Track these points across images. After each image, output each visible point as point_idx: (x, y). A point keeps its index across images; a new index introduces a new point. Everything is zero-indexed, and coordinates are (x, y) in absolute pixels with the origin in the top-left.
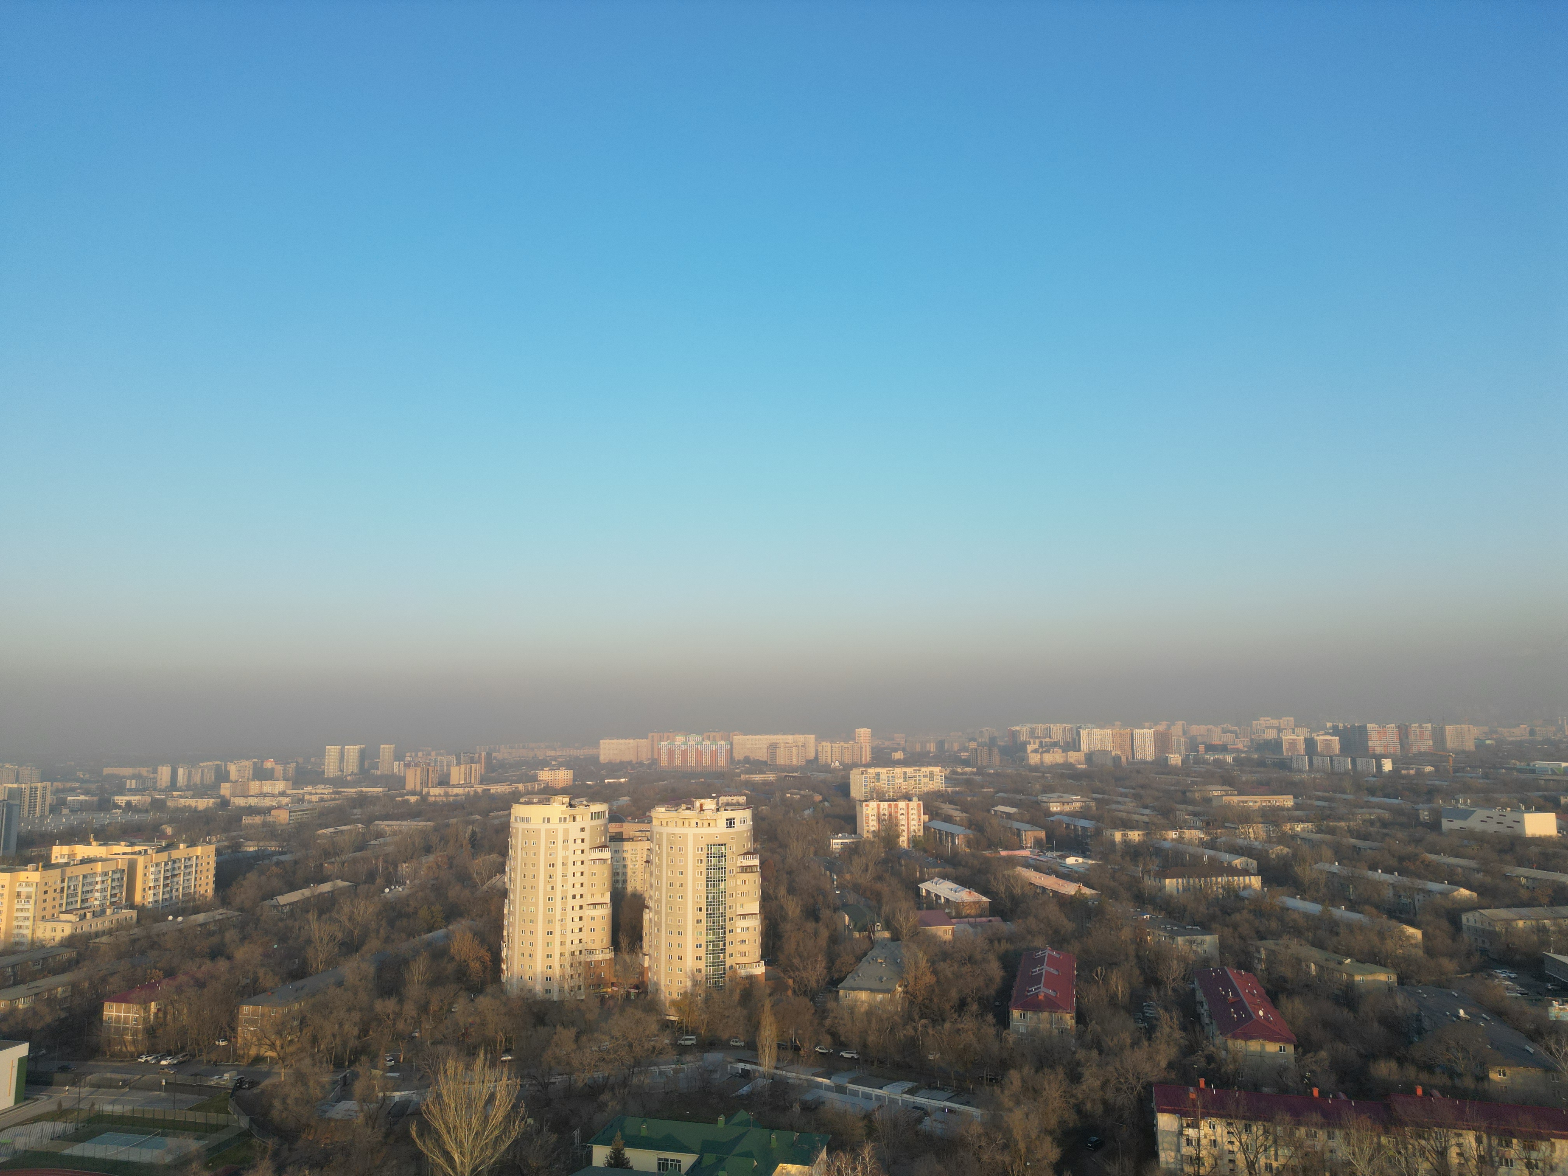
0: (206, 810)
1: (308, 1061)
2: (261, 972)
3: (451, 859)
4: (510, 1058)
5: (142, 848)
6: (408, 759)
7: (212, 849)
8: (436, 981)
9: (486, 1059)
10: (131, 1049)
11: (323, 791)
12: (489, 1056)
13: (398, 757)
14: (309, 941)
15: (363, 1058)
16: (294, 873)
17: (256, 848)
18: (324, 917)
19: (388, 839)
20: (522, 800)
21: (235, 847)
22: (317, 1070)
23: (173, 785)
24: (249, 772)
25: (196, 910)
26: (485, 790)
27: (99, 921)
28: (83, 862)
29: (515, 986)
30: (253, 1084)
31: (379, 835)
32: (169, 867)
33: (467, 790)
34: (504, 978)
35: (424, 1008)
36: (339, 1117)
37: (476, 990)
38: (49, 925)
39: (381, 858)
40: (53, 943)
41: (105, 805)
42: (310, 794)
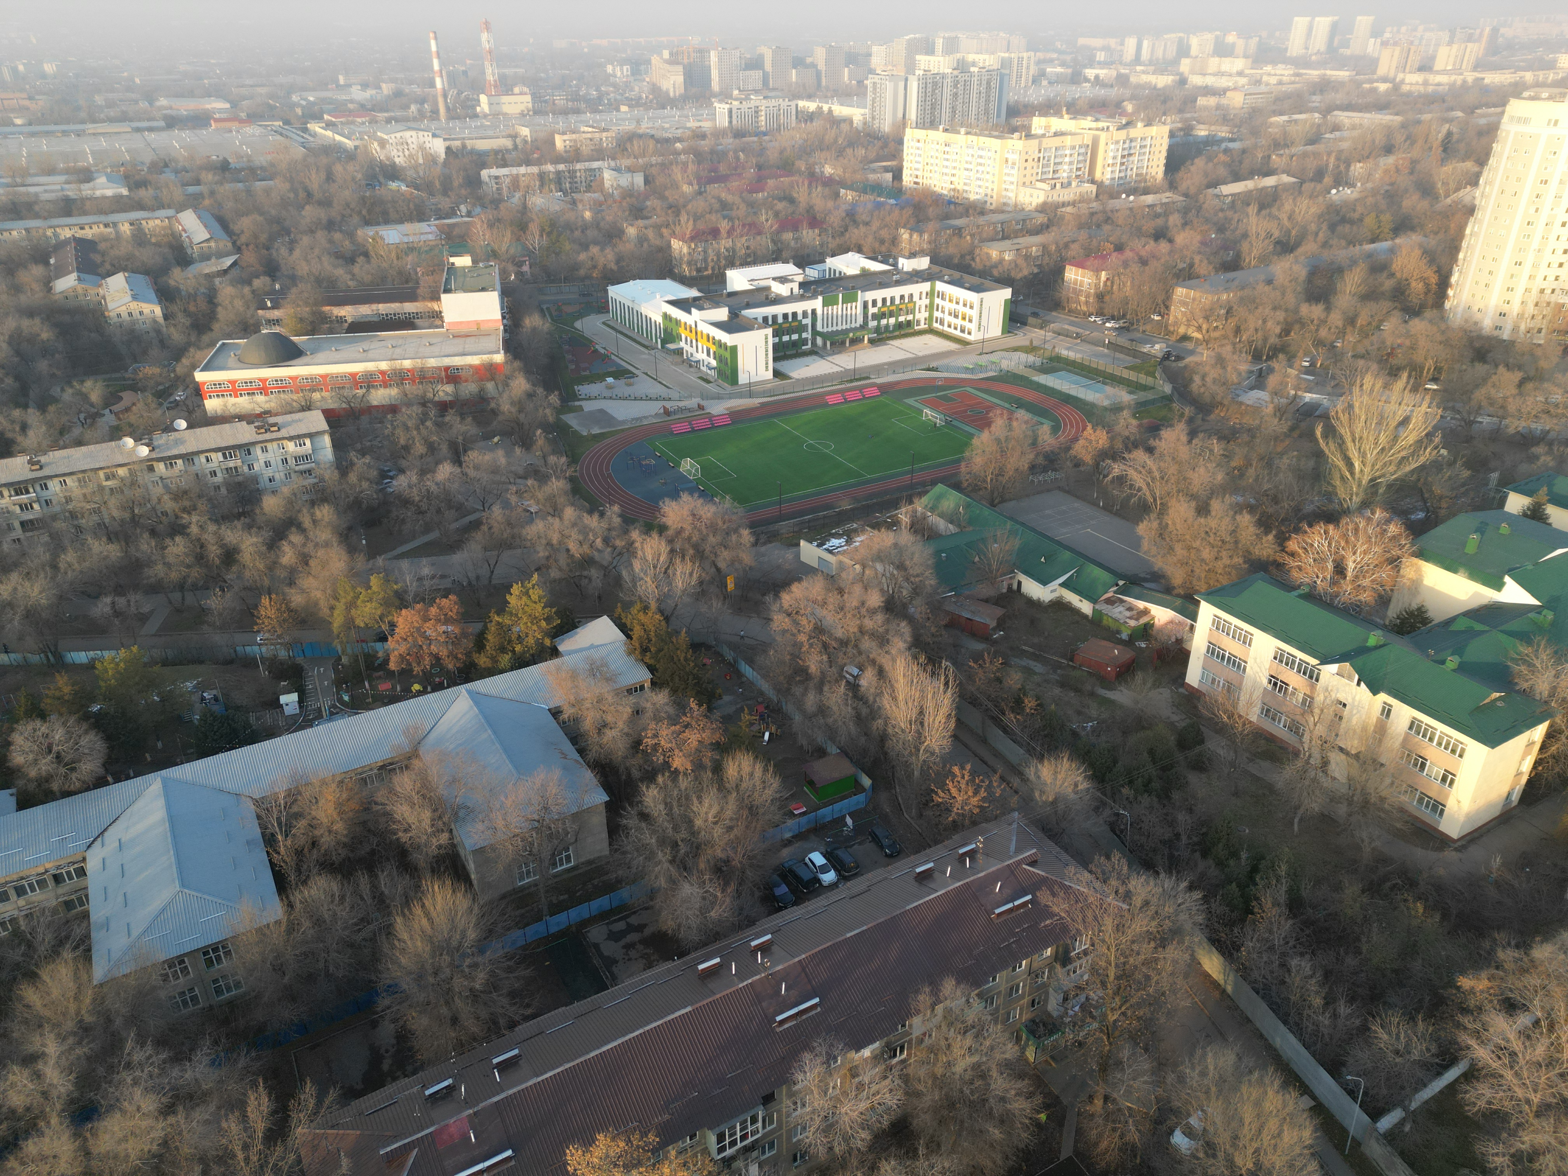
0: (1165, 87)
1: (1229, 348)
2: (1197, 259)
3: (1414, 162)
4: (1435, 387)
5: (1105, 125)
6: (1387, 35)
7: (1165, 130)
8: (1369, 296)
9: (1408, 382)
10: (1084, 308)
11: (1283, 72)
12: (1412, 381)
13: (1376, 33)
14: (1245, 236)
15: (1281, 356)
16: (1241, 162)
17: (1206, 133)
18: (1264, 212)
19: (1346, 134)
20: (1526, 94)
21: (1188, 130)
22: (1236, 357)
23: (1137, 60)
24: (1210, 48)
25: (1146, 192)
26: (1478, 80)
27: (1066, 191)
28: (1056, 134)
29: (1459, 316)
30: (1179, 358)
31: (1336, 128)
32: (1127, 146)
33: (1453, 78)
34: (1447, 305)
35: (1351, 321)
36: (1250, 403)
37: (1412, 311)
38: (1029, 191)
39: (1334, 154)
40: (1030, 208)
41: (1076, 78)
42: (1269, 74)
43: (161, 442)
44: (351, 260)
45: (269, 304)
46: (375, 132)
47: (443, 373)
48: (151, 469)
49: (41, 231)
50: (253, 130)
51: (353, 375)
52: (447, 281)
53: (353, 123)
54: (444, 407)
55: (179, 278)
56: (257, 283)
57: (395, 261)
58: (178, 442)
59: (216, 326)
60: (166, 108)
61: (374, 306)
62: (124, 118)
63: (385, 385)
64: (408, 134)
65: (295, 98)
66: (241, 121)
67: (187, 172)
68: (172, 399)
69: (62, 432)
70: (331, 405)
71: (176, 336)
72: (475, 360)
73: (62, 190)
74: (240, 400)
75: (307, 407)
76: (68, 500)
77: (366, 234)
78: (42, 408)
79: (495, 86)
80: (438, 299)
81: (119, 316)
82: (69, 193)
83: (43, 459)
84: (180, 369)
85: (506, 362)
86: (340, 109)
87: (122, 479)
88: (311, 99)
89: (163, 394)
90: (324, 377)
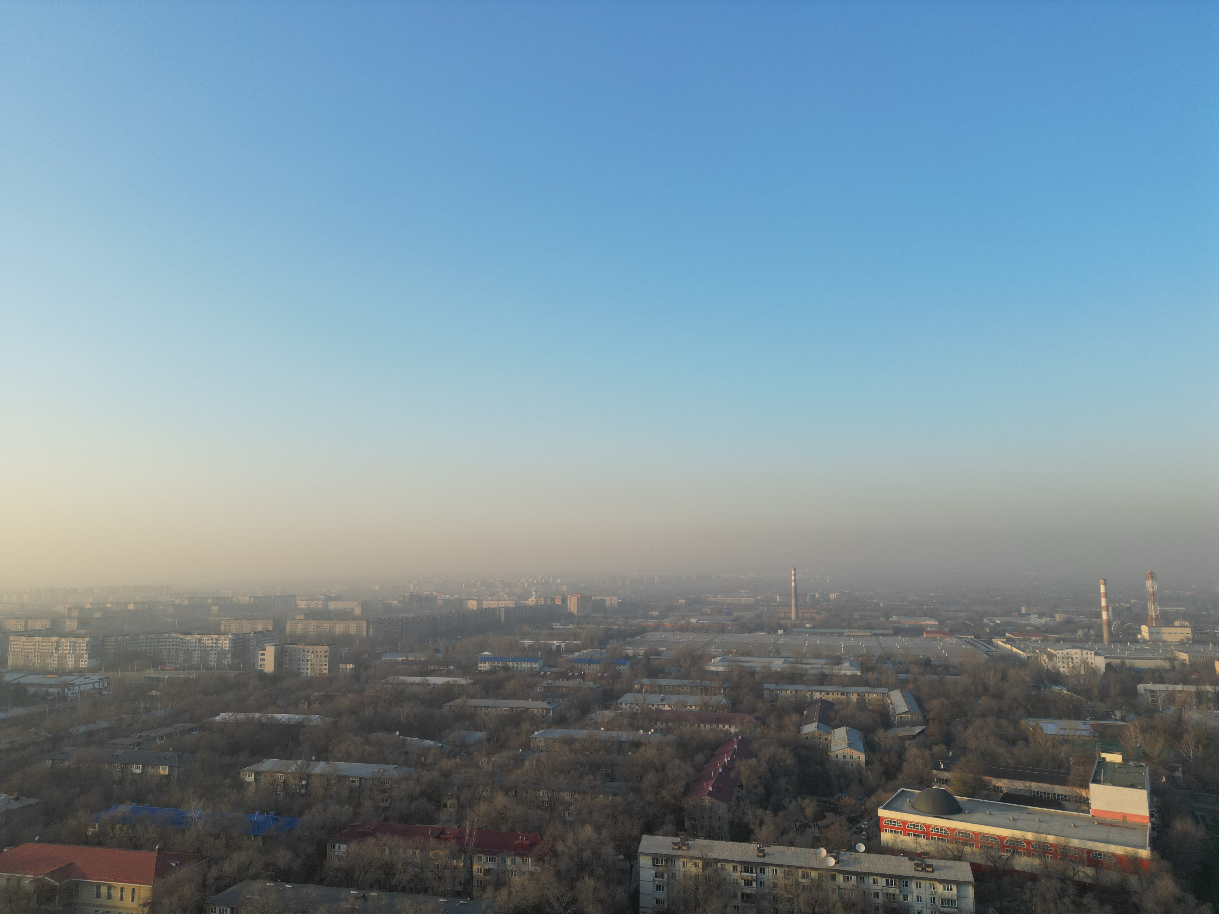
43: (845, 858)
44: (1013, 743)
45: (942, 766)
46: (1045, 648)
47: (1085, 856)
48: (833, 878)
49: (803, 692)
50: (951, 640)
51: (1002, 838)
52: (1097, 773)
53: (1029, 640)
54: (1083, 888)
55: (882, 736)
56: (936, 749)
57: (1051, 749)
58: (856, 861)
59: (900, 776)
60: (895, 622)
61: (1028, 783)
62: (868, 627)
63: (1029, 854)
64: (1073, 651)
65: (985, 621)
66: (945, 634)
67: (901, 664)
68: (858, 826)
69: (784, 832)
70: (979, 860)
71: (871, 778)
72: (1119, 850)
73: (822, 668)
74: (907, 838)
75: (959, 857)
76: (775, 885)
77: (1029, 724)
78: (775, 812)
79: (1157, 619)
80: (1087, 787)
81: (837, 756)
82: (826, 671)
83: (767, 850)
84: (869, 804)
85: (1152, 860)
86: (1019, 630)
87: (813, 880)
88: (998, 622)
89: (853, 821)
90: (977, 834)
